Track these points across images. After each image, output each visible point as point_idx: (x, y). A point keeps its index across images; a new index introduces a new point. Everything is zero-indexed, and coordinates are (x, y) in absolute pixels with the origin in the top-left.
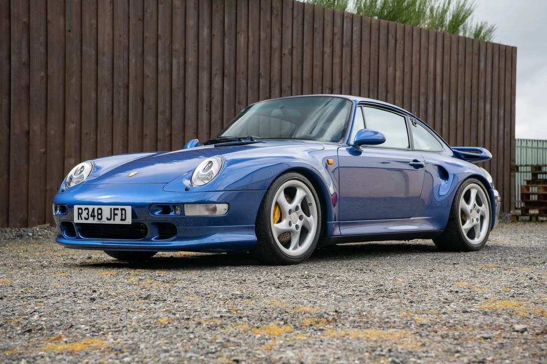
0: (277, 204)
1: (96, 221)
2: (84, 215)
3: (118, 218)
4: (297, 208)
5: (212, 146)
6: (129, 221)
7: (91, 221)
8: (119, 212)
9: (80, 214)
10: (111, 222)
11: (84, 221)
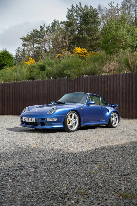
0: (68, 120)
1: (28, 121)
2: (25, 120)
3: (32, 121)
4: (73, 119)
5: (56, 104)
6: (34, 122)
7: (27, 121)
8: (32, 119)
9: (24, 119)
10: (31, 122)
11: (25, 121)
